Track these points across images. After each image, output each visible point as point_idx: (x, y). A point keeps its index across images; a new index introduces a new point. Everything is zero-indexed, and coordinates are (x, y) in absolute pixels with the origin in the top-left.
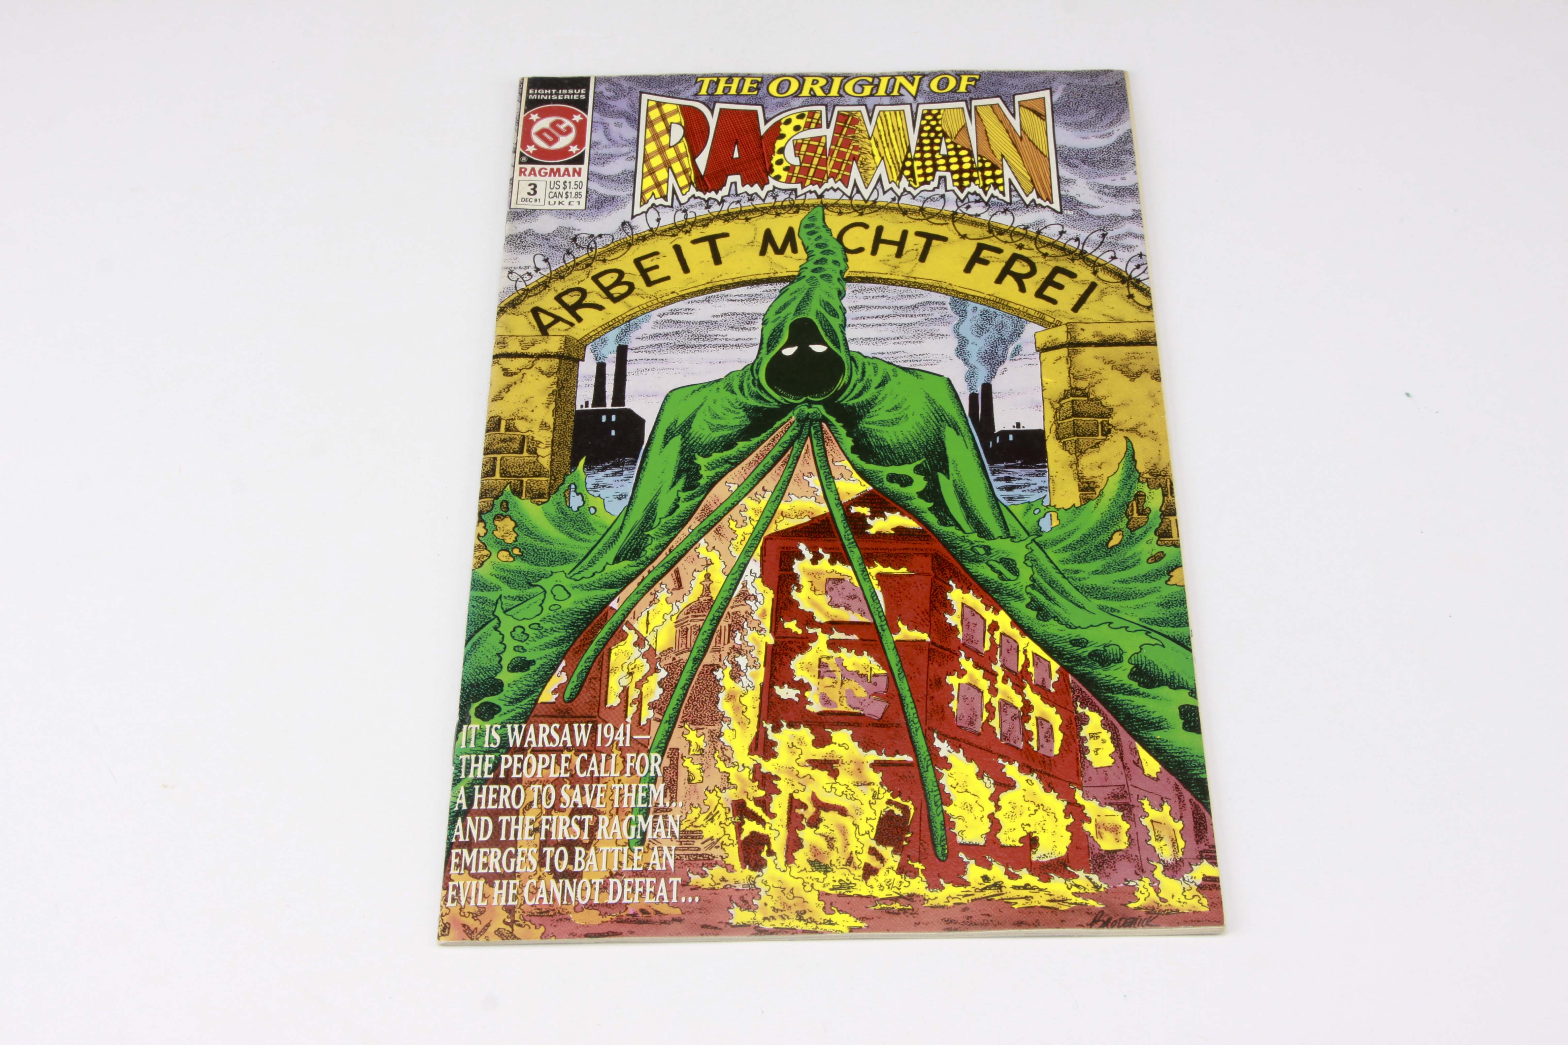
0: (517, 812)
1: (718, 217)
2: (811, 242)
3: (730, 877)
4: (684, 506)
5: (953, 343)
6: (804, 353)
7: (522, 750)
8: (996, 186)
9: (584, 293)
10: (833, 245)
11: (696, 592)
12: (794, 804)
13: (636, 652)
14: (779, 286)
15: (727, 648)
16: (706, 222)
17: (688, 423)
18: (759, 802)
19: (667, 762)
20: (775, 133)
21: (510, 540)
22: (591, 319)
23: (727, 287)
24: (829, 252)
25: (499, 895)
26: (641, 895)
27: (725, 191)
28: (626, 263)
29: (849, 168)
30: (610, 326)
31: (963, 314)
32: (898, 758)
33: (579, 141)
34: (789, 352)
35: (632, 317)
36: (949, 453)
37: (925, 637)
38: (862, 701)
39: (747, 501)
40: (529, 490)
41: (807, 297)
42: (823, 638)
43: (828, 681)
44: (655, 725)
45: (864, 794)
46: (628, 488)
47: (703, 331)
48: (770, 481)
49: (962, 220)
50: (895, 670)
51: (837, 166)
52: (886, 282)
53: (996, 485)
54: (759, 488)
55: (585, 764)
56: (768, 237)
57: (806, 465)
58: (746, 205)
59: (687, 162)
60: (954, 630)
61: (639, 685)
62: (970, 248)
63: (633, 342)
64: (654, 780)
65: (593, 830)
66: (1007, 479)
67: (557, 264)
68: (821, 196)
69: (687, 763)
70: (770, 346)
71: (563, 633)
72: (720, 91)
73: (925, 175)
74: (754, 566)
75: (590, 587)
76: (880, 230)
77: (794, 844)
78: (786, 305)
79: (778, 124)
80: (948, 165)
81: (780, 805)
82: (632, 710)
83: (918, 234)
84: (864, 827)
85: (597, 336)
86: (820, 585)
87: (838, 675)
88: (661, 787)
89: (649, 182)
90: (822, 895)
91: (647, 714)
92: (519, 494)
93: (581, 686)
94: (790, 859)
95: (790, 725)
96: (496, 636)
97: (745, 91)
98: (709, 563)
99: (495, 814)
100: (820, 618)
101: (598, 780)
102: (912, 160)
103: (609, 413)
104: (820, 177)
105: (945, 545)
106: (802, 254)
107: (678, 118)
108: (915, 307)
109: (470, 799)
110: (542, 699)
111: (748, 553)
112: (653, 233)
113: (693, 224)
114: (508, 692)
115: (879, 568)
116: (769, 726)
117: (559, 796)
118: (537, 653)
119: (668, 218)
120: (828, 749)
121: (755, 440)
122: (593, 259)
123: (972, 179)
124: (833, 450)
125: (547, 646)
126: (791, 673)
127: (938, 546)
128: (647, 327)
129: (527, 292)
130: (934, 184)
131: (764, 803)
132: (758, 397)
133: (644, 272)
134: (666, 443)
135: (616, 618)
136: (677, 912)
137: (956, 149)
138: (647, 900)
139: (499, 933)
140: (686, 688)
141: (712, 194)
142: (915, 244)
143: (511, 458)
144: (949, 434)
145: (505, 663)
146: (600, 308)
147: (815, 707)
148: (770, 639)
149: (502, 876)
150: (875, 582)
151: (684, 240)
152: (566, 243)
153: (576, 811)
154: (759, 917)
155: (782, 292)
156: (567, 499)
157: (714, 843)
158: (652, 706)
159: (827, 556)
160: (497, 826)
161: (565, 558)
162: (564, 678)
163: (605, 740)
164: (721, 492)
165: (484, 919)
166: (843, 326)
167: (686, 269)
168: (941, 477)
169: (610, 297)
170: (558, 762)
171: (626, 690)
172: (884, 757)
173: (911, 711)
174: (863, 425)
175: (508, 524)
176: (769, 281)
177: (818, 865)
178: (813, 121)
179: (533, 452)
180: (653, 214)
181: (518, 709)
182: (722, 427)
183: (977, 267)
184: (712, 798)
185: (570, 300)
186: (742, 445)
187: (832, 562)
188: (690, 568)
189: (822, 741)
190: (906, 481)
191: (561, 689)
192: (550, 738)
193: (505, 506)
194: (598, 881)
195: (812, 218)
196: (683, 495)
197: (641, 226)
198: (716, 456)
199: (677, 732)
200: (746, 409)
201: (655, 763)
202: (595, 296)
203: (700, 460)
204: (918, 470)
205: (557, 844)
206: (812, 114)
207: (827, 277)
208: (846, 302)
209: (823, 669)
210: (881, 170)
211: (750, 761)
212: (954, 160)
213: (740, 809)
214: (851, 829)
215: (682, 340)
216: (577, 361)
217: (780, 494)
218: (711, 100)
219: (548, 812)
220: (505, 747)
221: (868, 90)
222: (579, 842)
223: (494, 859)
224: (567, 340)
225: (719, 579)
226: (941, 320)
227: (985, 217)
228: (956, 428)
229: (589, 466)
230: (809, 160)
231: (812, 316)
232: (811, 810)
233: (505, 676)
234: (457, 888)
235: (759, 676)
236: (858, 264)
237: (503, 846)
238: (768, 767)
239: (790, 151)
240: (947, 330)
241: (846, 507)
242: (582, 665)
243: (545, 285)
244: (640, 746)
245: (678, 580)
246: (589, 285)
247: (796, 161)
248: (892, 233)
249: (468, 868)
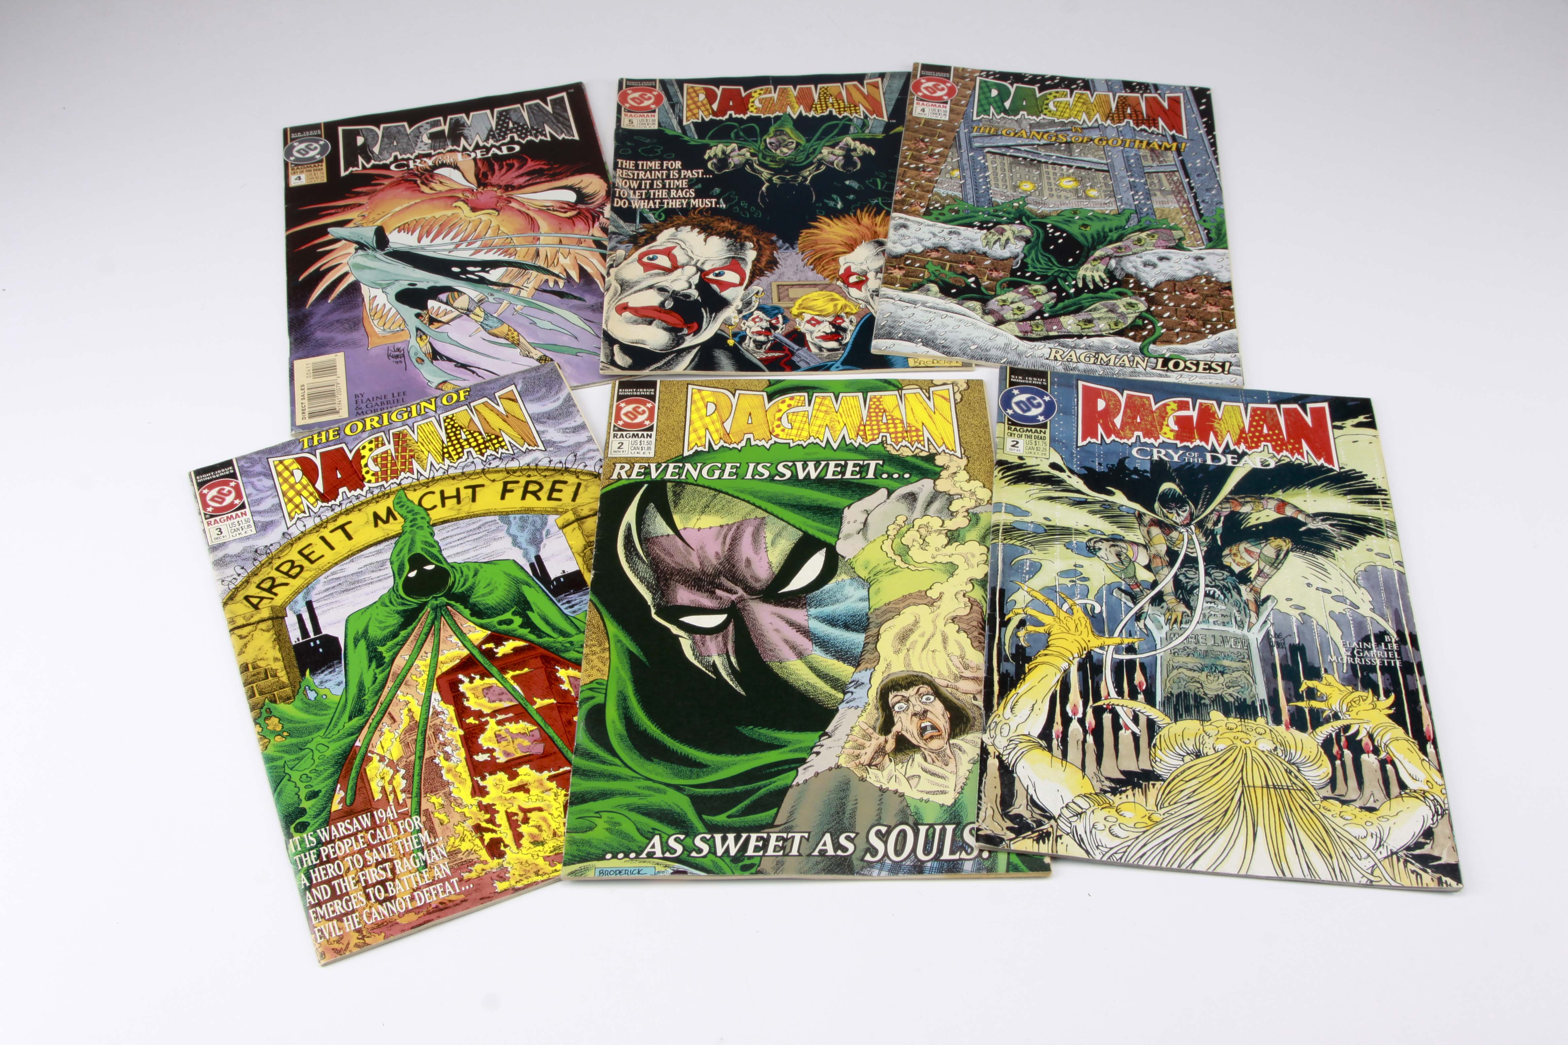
0: (342, 876)
1: (341, 514)
2: (404, 511)
3: (487, 867)
4: (380, 677)
5: (508, 540)
6: (422, 573)
7: (332, 841)
8: (502, 447)
9: (273, 579)
10: (418, 509)
11: (405, 722)
12: (509, 816)
13: (382, 765)
14: (393, 541)
15: (436, 745)
16: (335, 519)
17: (366, 631)
18: (487, 821)
19: (424, 819)
20: (359, 456)
21: (279, 728)
22: (283, 593)
23: (361, 550)
24: (417, 514)
25: (349, 925)
26: (437, 895)
27: (340, 498)
28: (293, 554)
29: (411, 463)
30: (297, 593)
31: (509, 523)
32: (561, 770)
33: (239, 496)
34: (413, 574)
35: (309, 584)
36: (529, 599)
37: (553, 701)
38: (528, 747)
39: (417, 662)
40: (281, 698)
41: (413, 542)
42: (492, 722)
43: (504, 743)
44: (409, 801)
45: (550, 797)
46: (342, 678)
47: (356, 578)
48: (428, 647)
49: (489, 472)
50: (542, 724)
51: (403, 464)
52: (457, 519)
53: (562, 607)
54: (422, 653)
55: (374, 836)
56: (376, 517)
57: (446, 632)
58: (356, 502)
59: (311, 488)
60: (568, 692)
61: (390, 782)
62: (499, 486)
63: (313, 597)
64: (420, 831)
65: (393, 870)
66: (569, 602)
67: (250, 568)
68: (400, 484)
69: (437, 815)
70: (400, 575)
71: (332, 770)
72: (316, 443)
73: (458, 453)
74: (436, 695)
75: (339, 739)
76: (442, 492)
77: (518, 837)
78: (401, 550)
79: (358, 450)
80: (469, 444)
81: (501, 818)
82: (391, 798)
83: (466, 487)
84: (556, 814)
85: (291, 600)
86: (480, 694)
87: (509, 738)
88: (426, 833)
89: (291, 506)
90: (545, 858)
91: (401, 797)
92: (275, 702)
93: (355, 794)
94: (519, 846)
95: (491, 774)
96: (291, 785)
97: (331, 438)
98: (407, 703)
99: (328, 882)
100: (486, 711)
101: (385, 842)
102: (447, 447)
103: (314, 640)
104: (395, 473)
105: (546, 648)
106: (400, 519)
107: (296, 465)
108: (479, 528)
109: (309, 879)
110: (333, 809)
111: (429, 689)
112: (304, 534)
113: (327, 522)
114: (310, 812)
115: (511, 674)
116: (478, 779)
117: (365, 859)
118: (320, 785)
119: (310, 523)
120: (518, 779)
121: (410, 628)
122: (272, 558)
123: (486, 448)
124: (459, 619)
125: (325, 779)
126: (481, 746)
127: (542, 651)
128: (320, 586)
129: (237, 589)
130: (465, 457)
131: (491, 821)
132: (403, 604)
133: (306, 557)
134: (356, 646)
135: (362, 751)
136: (462, 897)
137: (472, 434)
138: (441, 896)
139: (357, 946)
140: (420, 775)
141: (333, 502)
142: (466, 494)
143: (262, 683)
144: (525, 589)
145: (302, 796)
146: (287, 584)
147: (502, 759)
148: (462, 732)
149: (346, 914)
150: (512, 682)
151: (325, 533)
152: (252, 555)
153: (378, 863)
154: (513, 882)
155: (396, 544)
156: (306, 695)
157: (469, 852)
158: (403, 791)
159: (478, 677)
160: (333, 888)
161: (318, 728)
162: (342, 794)
163: (381, 819)
164: (400, 662)
165: (345, 941)
166: (440, 551)
167: (332, 548)
168: (529, 613)
169: (291, 576)
170: (357, 840)
171: (383, 788)
172: (553, 773)
173: (560, 743)
174: (473, 600)
175: (275, 720)
176: (386, 540)
177: (537, 842)
178: (379, 443)
179: (275, 676)
180: (300, 524)
181: (321, 819)
182: (387, 627)
183: (508, 495)
184: (459, 829)
185: (266, 585)
186: (403, 633)
187: (482, 678)
188: (397, 709)
189: (513, 776)
190: (510, 622)
191: (343, 800)
192: (347, 829)
193: (269, 711)
194: (407, 897)
195: (399, 498)
196: (378, 671)
197: (295, 532)
198: (390, 644)
199: (423, 800)
200: (398, 613)
201: (417, 822)
202: (280, 578)
203: (380, 649)
204: (514, 614)
205: (374, 885)
206: (377, 439)
207: (421, 528)
208: (436, 538)
209: (499, 738)
210: (431, 459)
211: (474, 801)
212: (472, 440)
213: (478, 829)
214: (549, 817)
215: (344, 587)
216: (283, 618)
217: (436, 652)
218: (312, 449)
219: (362, 870)
220: (320, 843)
221: (406, 416)
222: (387, 880)
223: (338, 906)
224: (273, 608)
225: (417, 710)
226: (497, 529)
227: (502, 466)
228: (528, 584)
229: (313, 673)
230: (386, 466)
231: (420, 551)
232: (521, 815)
233: (305, 804)
234: (321, 931)
235: (462, 753)
236: (435, 515)
237: (340, 897)
238: (486, 801)
239: (371, 464)
240: (503, 534)
241: (479, 647)
242: (351, 783)
243: (247, 581)
244: (404, 816)
245: (392, 718)
246: (275, 574)
247: (377, 469)
248: (450, 491)
249: (323, 917)
